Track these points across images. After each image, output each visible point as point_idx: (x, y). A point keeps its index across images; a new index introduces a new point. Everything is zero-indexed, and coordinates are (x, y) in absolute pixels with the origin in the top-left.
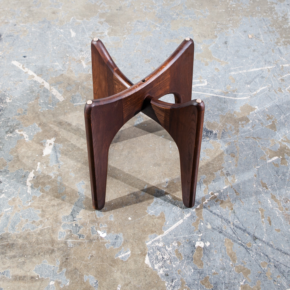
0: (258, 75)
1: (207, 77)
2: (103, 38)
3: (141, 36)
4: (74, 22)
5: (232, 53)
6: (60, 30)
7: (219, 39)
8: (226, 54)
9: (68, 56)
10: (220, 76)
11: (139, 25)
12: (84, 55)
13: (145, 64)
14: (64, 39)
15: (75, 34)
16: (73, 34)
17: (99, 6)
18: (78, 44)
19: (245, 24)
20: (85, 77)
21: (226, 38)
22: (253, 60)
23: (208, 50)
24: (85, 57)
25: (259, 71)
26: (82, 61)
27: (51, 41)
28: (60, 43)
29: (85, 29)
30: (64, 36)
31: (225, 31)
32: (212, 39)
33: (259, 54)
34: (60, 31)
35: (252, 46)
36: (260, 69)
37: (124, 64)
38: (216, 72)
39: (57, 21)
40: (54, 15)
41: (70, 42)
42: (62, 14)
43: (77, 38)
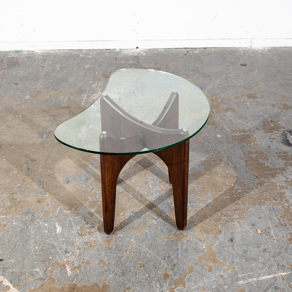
0: (271, 285)
1: (211, 287)
2: (92, 235)
3: (135, 232)
4: (60, 213)
5: (239, 254)
6: (44, 223)
7: (224, 235)
8: (233, 256)
9: (51, 259)
10: (226, 287)
11: (133, 217)
12: (69, 258)
13: (139, 270)
14: (48, 236)
15: (61, 228)
16: (59, 229)
17: (90, 192)
18: (63, 242)
19: (252, 215)
20: (69, 288)
21: (232, 233)
22: (263, 263)
23: (212, 249)
24: (70, 260)
25: (271, 279)
26: (66, 265)
27: (33, 239)
28: (43, 241)
29: (73, 223)
30: (48, 232)
31: (230, 224)
32: (216, 235)
33: (270, 256)
34: (44, 226)
35: (262, 244)
36: (272, 276)
37: (114, 270)
38: (221, 282)
39: (42, 212)
40: (39, 204)
41: (55, 240)
42: (48, 203)
43: (63, 235)
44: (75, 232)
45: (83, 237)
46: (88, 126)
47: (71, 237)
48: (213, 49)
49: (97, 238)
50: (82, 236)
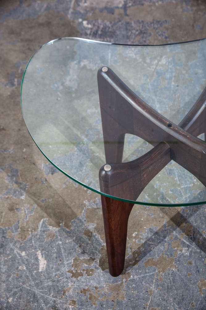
2: (91, 275)
3: (157, 271)
4: (44, 231)
6: (20, 252)
14: (27, 277)
15: (45, 262)
16: (43, 264)
18: (50, 289)
27: (4, 282)
28: (20, 286)
29: (63, 250)
30: (27, 268)
34: (21, 256)
39: (17, 229)
40: (11, 214)
41: (37, 285)
42: (25, 212)
43: (48, 274)
44: (67, 270)
45: (79, 279)
46: (79, 62)
47: (61, 279)
49: (99, 282)
50: (78, 277)
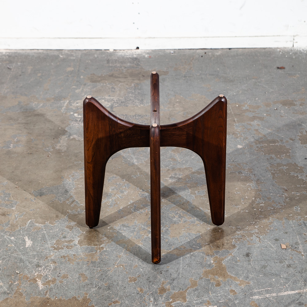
0: (294, 301)
1: (218, 302)
2: (71, 249)
3: (126, 246)
4: (31, 226)
5: (256, 269)
6: (10, 237)
7: (238, 250)
8: (248, 271)
9: (18, 273)
10: (237, 301)
11: (124, 230)
12: (41, 272)
13: (129, 284)
14: (15, 250)
15: (31, 242)
16: (29, 243)
17: (70, 205)
18: (34, 256)
19: (277, 230)
20: (39, 302)
21: (249, 248)
22: (286, 279)
23: (222, 264)
24: (42, 274)
25: (295, 294)
26: (37, 279)
28: (8, 255)
29: (47, 236)
30: (15, 246)
31: (247, 238)
32: (228, 250)
33: (296, 272)
34: (10, 239)
35: (286, 259)
36: (297, 291)
37: (98, 283)
38: (231, 296)
39: (7, 225)
40: (3, 217)
41: (24, 254)
42: (15, 216)
43: (33, 249)
44: (50, 246)
45: (60, 250)
46: (69, 136)
47: (44, 251)
48: (241, 49)
49: (77, 252)
50: (59, 250)
